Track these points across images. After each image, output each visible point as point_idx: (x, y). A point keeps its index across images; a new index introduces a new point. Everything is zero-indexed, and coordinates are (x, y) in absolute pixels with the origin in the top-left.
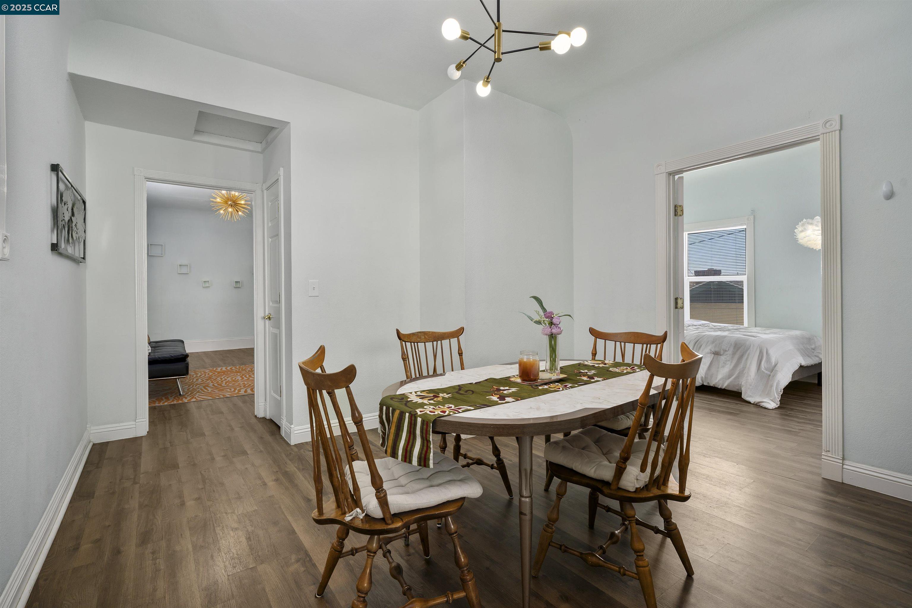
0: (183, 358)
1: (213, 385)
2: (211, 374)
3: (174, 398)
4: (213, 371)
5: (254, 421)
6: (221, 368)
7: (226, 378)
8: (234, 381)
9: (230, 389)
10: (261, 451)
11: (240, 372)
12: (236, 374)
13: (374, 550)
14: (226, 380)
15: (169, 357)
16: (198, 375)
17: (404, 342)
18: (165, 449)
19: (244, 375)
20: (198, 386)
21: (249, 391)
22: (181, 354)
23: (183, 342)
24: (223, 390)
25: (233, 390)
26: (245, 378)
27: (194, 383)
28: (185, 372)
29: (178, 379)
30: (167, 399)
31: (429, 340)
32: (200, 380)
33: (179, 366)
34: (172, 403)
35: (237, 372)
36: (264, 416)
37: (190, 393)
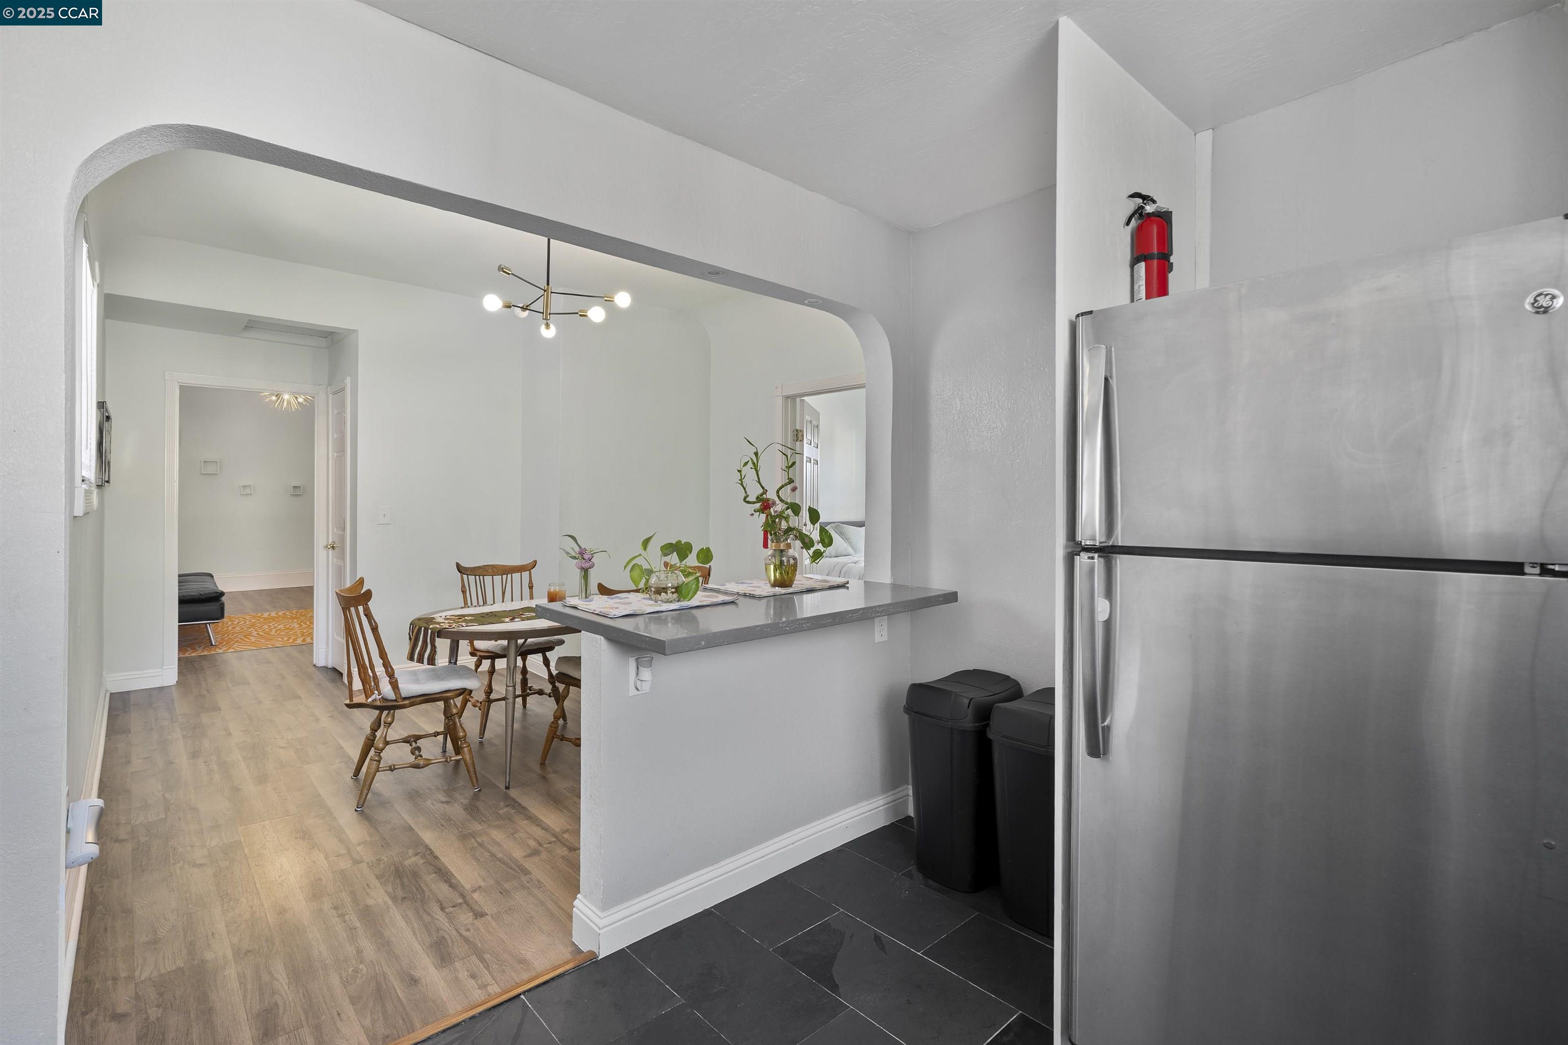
0: (216, 597)
1: (257, 634)
2: (253, 620)
3: (204, 648)
4: (257, 617)
5: (312, 669)
6: (268, 613)
7: (276, 625)
8: (288, 629)
9: (283, 639)
10: (317, 696)
11: (297, 619)
12: (291, 621)
13: (389, 722)
14: (276, 627)
15: (197, 595)
16: (235, 623)
17: (466, 576)
18: (202, 696)
19: (303, 621)
20: (235, 635)
21: (308, 640)
22: (213, 591)
23: (213, 577)
24: (272, 639)
25: (285, 639)
26: (304, 626)
27: (229, 632)
28: (220, 615)
29: (209, 625)
30: (194, 650)
31: (497, 573)
32: (238, 628)
33: (212, 607)
34: (202, 654)
35: (292, 618)
36: (324, 665)
37: (225, 643)
